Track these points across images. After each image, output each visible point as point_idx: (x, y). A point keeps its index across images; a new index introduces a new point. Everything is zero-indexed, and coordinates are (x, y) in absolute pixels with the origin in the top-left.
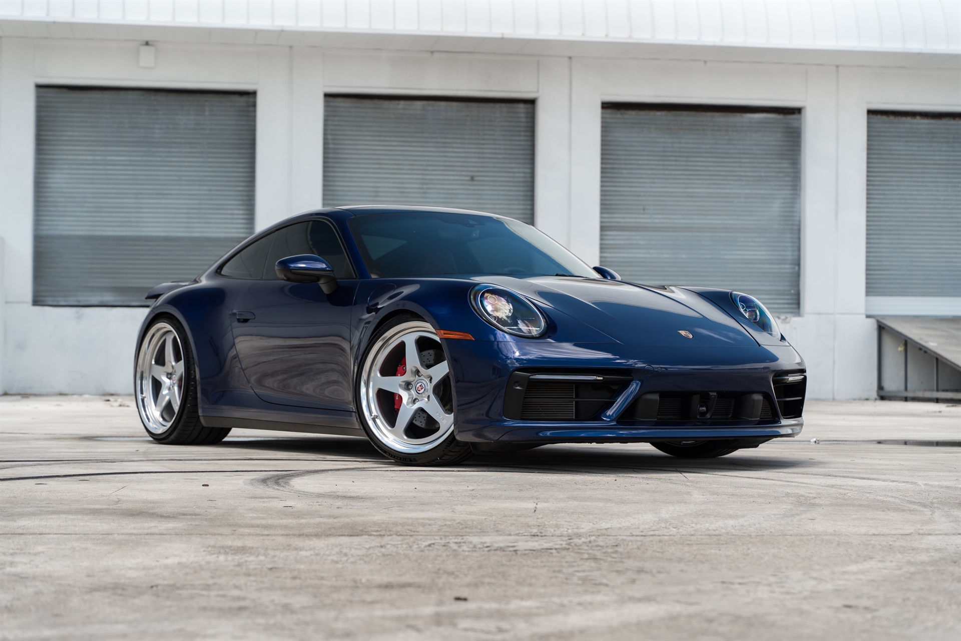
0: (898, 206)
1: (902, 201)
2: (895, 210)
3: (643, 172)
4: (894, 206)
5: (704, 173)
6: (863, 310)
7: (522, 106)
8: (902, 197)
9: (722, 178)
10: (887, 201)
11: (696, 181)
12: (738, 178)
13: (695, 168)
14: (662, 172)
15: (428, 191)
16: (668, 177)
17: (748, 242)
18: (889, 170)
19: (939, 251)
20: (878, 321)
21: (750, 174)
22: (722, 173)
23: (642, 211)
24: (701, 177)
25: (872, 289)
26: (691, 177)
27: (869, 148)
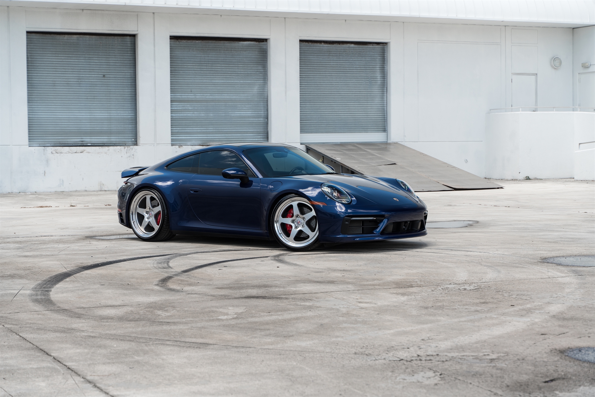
0: (314, 88)
1: (316, 86)
2: (313, 90)
3: (190, 72)
4: (312, 88)
5: (220, 72)
6: (299, 141)
7: (128, 37)
8: (315, 83)
9: (229, 74)
10: (309, 86)
11: (217, 77)
12: (237, 75)
13: (216, 70)
14: (200, 72)
15: (81, 83)
16: (203, 74)
17: (243, 107)
18: (309, 70)
19: (333, 110)
20: (306, 146)
21: (243, 72)
22: (229, 72)
23: (190, 92)
24: (219, 74)
25: (303, 130)
26: (214, 74)
27: (301, 59)
